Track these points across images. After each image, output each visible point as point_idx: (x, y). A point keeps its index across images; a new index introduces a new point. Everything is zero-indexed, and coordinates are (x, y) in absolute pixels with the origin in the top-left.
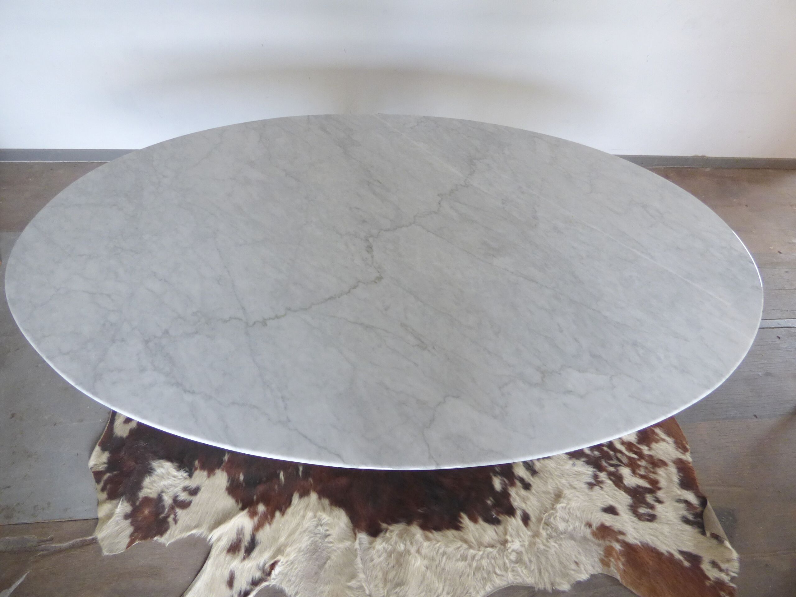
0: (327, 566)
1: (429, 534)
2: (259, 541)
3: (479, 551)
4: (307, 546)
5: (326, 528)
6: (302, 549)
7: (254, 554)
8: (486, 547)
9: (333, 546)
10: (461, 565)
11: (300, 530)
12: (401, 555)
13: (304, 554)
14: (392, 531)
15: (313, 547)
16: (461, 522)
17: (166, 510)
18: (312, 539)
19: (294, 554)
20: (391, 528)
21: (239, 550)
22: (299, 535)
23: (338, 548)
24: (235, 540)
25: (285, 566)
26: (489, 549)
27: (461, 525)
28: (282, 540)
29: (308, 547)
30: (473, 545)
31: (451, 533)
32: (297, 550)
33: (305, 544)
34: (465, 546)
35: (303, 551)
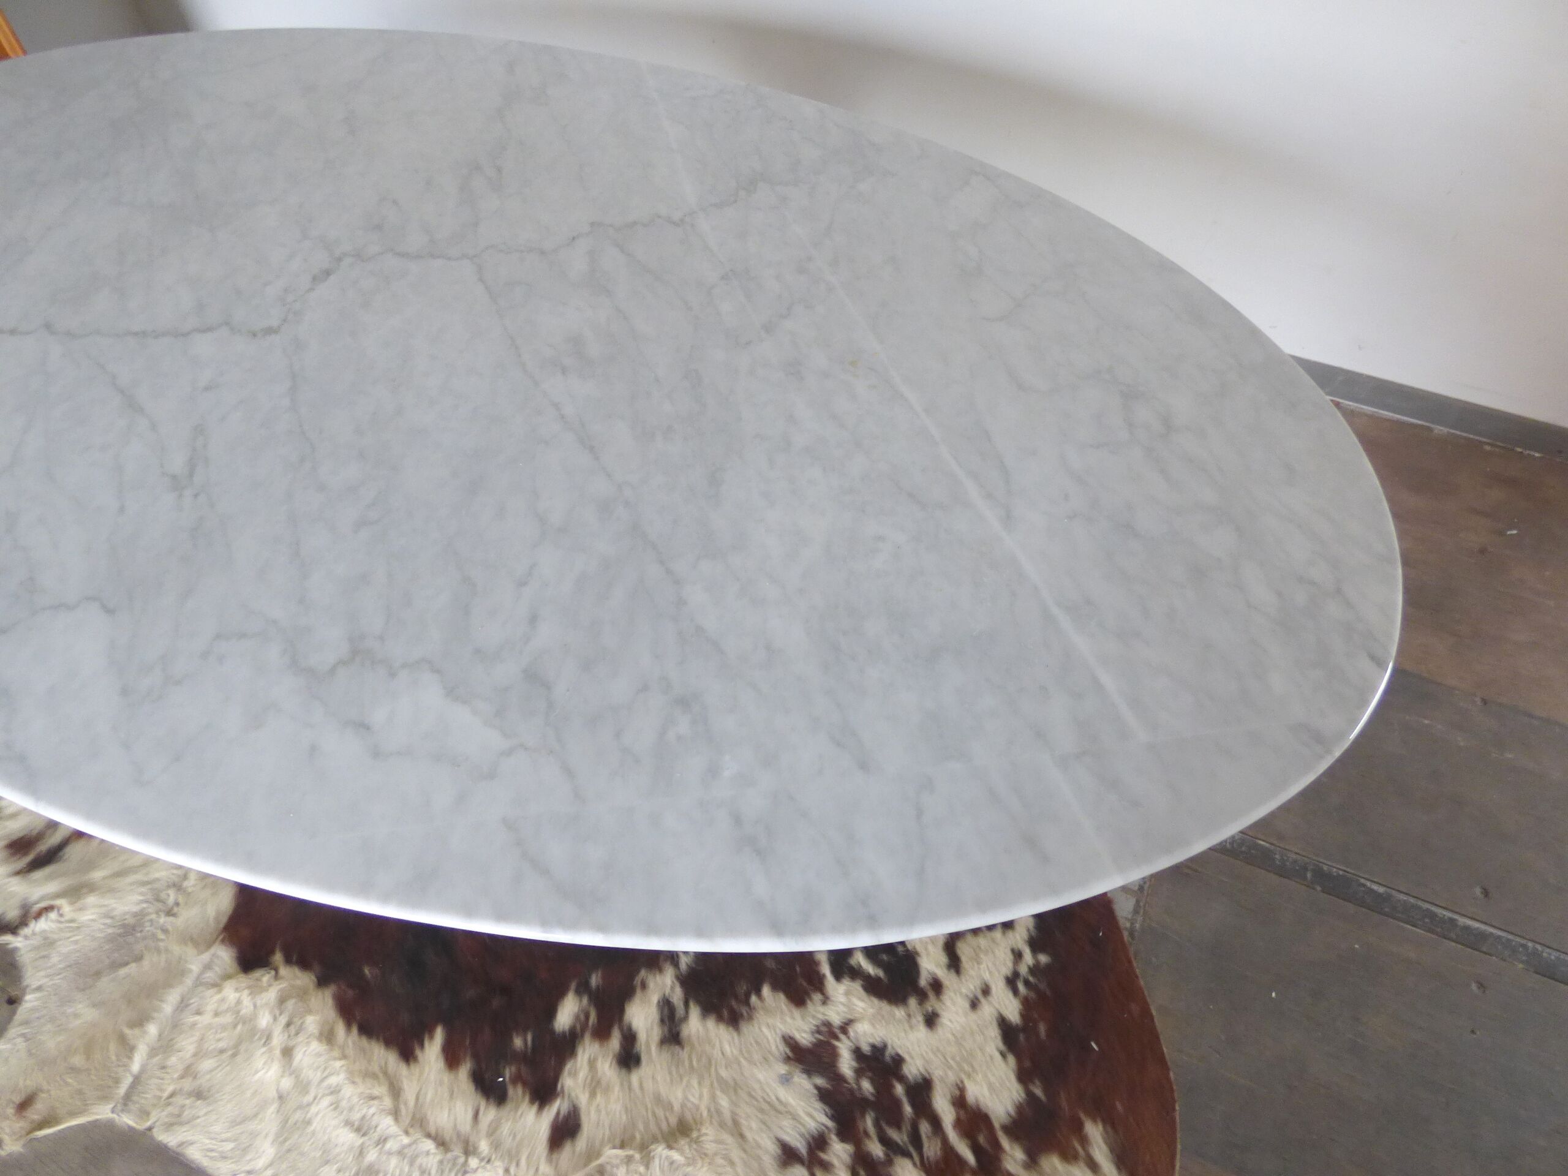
0: (123, 972)
1: (340, 1029)
2: (65, 856)
3: (407, 1133)
4: (127, 913)
5: (181, 900)
6: (115, 913)
7: (39, 874)
8: (428, 1136)
9: (162, 940)
10: (346, 1138)
11: (139, 877)
13: (110, 926)
15: (131, 921)
16: (422, 1046)
18: (144, 905)
19: (92, 914)
20: (284, 971)
21: (26, 854)
22: (131, 884)
23: (167, 950)
24: (35, 832)
25: (62, 926)
26: (429, 1145)
27: (418, 1052)
28: (97, 875)
29: (126, 916)
30: (402, 1107)
31: (389, 1058)
32: (103, 910)
33: (126, 909)
34: (388, 1102)
35: (112, 918)
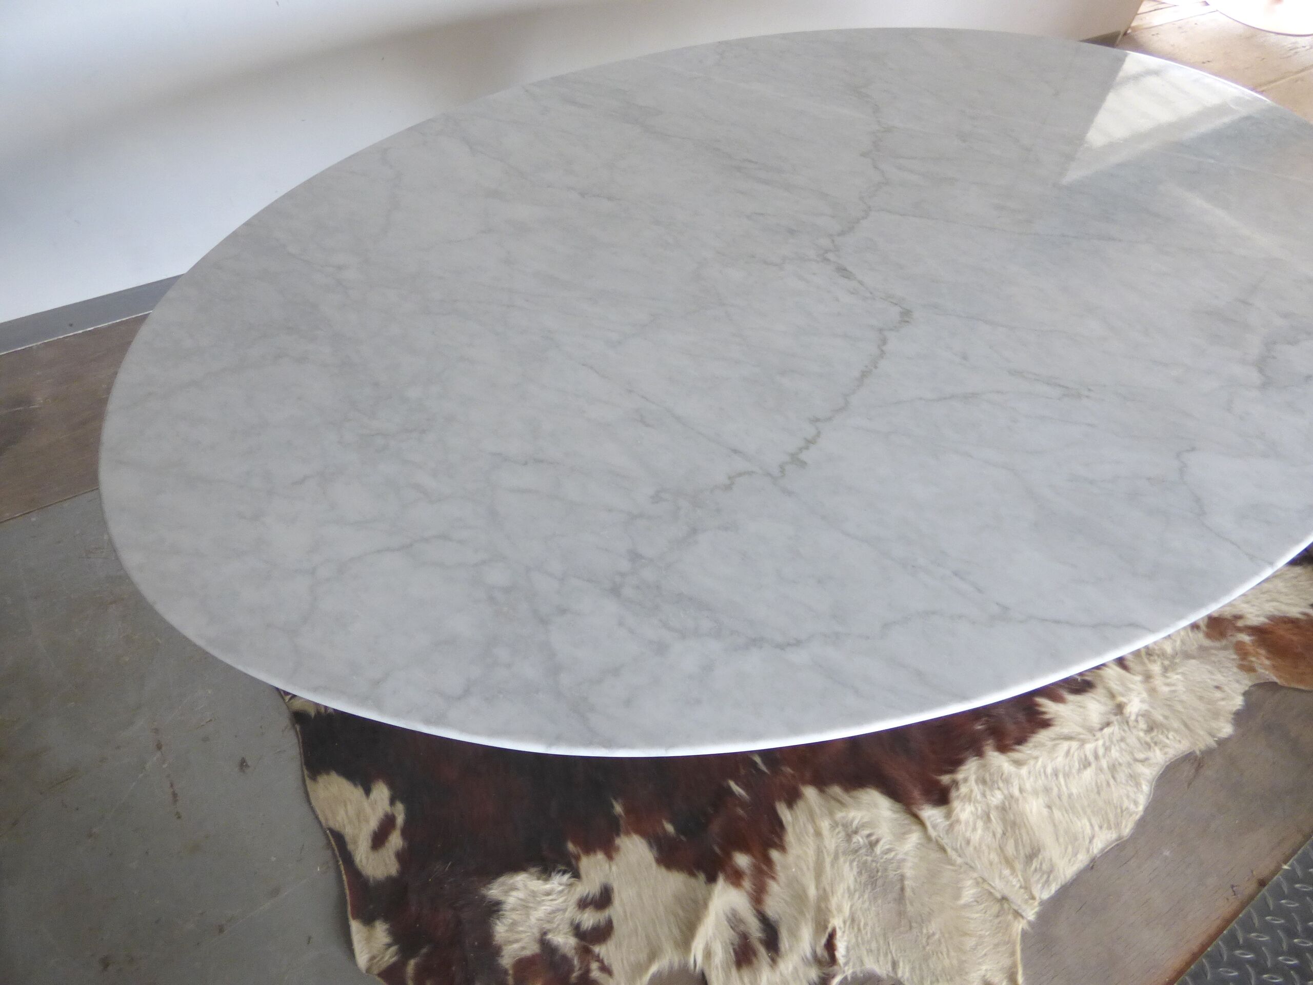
0: (908, 893)
1: (1015, 755)
2: (777, 916)
3: (1097, 740)
4: (855, 878)
5: (866, 832)
6: (852, 887)
7: (785, 942)
8: (1101, 729)
9: (896, 854)
10: (1088, 774)
11: (828, 860)
12: (1003, 809)
13: (861, 896)
14: (966, 780)
15: (864, 878)
16: (1044, 713)
17: (576, 962)
18: (855, 864)
19: (847, 905)
20: (960, 776)
21: (755, 954)
22: (832, 865)
23: (906, 854)
24: (737, 940)
25: (847, 932)
26: (1107, 731)
27: (1047, 717)
28: (812, 892)
29: (858, 880)
30: (1082, 736)
31: (1043, 736)
32: (846, 895)
33: (852, 878)
34: (1074, 744)
35: (855, 891)
